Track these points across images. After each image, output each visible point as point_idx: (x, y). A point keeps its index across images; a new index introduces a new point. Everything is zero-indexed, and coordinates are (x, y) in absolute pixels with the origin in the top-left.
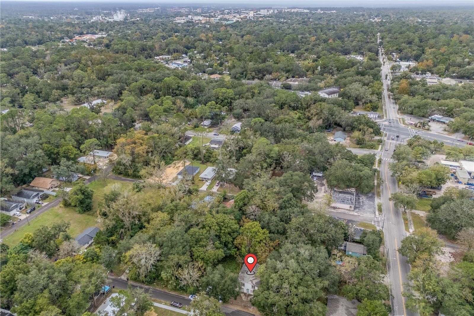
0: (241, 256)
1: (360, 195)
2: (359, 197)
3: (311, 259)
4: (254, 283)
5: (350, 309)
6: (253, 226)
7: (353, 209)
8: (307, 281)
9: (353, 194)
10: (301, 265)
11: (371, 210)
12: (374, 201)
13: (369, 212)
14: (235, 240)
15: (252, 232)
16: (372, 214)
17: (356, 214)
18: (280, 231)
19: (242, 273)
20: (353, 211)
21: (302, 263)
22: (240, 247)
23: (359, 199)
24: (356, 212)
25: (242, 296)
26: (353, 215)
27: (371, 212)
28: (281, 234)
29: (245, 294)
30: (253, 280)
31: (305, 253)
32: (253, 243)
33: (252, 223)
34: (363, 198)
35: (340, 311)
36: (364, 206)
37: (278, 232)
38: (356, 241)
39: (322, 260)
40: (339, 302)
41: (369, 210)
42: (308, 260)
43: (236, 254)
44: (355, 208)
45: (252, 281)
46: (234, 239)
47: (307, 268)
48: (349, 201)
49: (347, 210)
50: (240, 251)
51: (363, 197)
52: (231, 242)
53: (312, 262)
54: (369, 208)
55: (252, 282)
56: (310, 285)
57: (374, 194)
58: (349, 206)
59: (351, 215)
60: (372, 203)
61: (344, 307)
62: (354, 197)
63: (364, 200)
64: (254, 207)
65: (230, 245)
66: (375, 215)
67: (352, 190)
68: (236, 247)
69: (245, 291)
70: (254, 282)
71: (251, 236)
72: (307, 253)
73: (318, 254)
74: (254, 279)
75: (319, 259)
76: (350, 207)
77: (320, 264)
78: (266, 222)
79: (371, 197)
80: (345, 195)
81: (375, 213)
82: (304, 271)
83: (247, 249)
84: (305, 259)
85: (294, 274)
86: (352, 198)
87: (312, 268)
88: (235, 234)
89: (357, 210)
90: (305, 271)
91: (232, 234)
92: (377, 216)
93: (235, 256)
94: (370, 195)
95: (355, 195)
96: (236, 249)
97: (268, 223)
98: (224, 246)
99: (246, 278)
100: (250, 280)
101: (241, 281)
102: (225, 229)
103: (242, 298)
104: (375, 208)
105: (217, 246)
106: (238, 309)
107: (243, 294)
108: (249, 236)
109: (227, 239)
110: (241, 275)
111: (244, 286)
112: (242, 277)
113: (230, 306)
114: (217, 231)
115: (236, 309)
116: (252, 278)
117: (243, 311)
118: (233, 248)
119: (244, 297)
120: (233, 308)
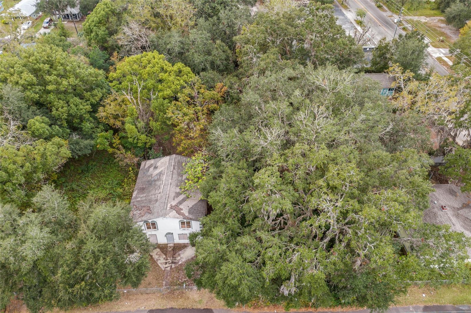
0: (127, 149)
4: (185, 212)
6: (145, 60)
14: (101, 109)
15: (146, 76)
19: (142, 190)
22: (118, 124)
25: (155, 257)
29: (163, 248)
30: (180, 203)
32: (154, 103)
33: (139, 56)
43: (111, 145)
45: (176, 208)
46: (95, 106)
50: (122, 134)
52: (87, 116)
55: (179, 212)
64: (134, 25)
65: (87, 126)
68: (108, 128)
69: (162, 240)
70: (185, 208)
71: (144, 88)
74: (184, 200)
83: (141, 124)
88: (95, 92)
91: (87, 95)
93: (110, 150)
96: (110, 133)
98: (68, 130)
99: (158, 203)
100: (169, 206)
101: (142, 216)
102: (59, 79)
103: (158, 265)
104: (351, 23)
105: (38, 130)
106: (150, 309)
107: (158, 250)
108: (139, 91)
109: (73, 110)
110: (138, 199)
111: (155, 228)
112: (144, 204)
113: (123, 306)
114: (29, 87)
115: (146, 308)
116: (174, 199)
117: (170, 307)
118: (99, 130)
119: (162, 259)
120: (135, 309)
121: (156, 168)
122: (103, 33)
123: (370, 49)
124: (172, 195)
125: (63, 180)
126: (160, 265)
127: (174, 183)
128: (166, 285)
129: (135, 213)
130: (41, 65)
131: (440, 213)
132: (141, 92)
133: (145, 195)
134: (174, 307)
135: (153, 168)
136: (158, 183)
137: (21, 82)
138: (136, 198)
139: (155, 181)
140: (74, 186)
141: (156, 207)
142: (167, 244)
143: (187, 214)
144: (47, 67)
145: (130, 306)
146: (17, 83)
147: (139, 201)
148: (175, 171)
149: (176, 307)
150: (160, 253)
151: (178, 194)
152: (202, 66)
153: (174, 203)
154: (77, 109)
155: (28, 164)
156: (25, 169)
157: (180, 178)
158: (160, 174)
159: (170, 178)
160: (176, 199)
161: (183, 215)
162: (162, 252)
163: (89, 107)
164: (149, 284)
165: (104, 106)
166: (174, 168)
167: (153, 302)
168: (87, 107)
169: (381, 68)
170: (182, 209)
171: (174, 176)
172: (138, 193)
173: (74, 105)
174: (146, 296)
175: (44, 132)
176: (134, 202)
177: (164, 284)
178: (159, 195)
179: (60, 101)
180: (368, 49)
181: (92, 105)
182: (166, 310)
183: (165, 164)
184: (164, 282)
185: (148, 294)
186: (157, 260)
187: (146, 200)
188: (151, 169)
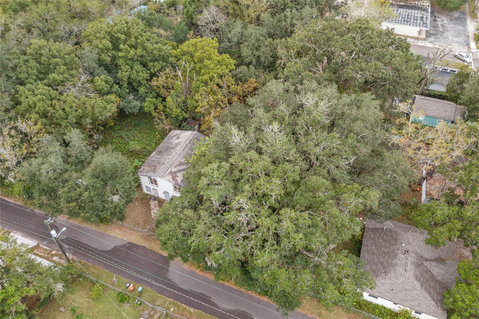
1: (436, 14)
2: (435, 17)
3: (333, 124)
4: (179, 179)
5: (427, 264)
7: (423, 36)
8: (314, 190)
9: (426, 10)
10: (302, 139)
11: (461, 39)
12: (465, 25)
13: (457, 42)
14: (155, 78)
16: (461, 47)
17: (430, 45)
18: (262, 59)
19: (159, 152)
20: (424, 39)
21: (307, 134)
22: (166, 94)
23: (435, 20)
24: (431, 42)
25: (152, 206)
26: (424, 47)
27: (460, 43)
28: (265, 68)
29: (161, 202)
30: (179, 171)
31: (317, 104)
32: (194, 85)
33: (198, 40)
34: (443, 20)
35: (400, 269)
36: (447, 33)
37: (259, 64)
38: (432, 93)
39: (366, 128)
40: (396, 240)
41: (456, 39)
42: (323, 127)
44: (429, 34)
45: (174, 175)
46: (152, 75)
47: (318, 150)
48: (419, 21)
49: (413, 38)
51: (444, 18)
52: (144, 82)
53: (335, 134)
54: (455, 36)
55: (174, 178)
56: (323, 203)
57: (464, 13)
58: (418, 29)
59: (419, 46)
60: (460, 28)
61: (411, 258)
62: (428, 15)
63: (446, 22)
65: (142, 90)
66: (469, 48)
67: (424, 4)
69: (161, 195)
72: (323, 106)
73: (354, 111)
74: (183, 170)
75: (358, 126)
76: (420, 32)
77: (358, 141)
78: (235, 40)
79: (459, 18)
80: (410, 11)
81: (468, 45)
82: (306, 159)
83: (180, 99)
84: (316, 123)
85: (272, 168)
86: (425, 17)
87: (335, 151)
88: (156, 64)
89: (432, 39)
90: (313, 158)
91: (150, 64)
92: (473, 51)
93: (154, 114)
94: (456, 14)
95: (429, 10)
96: (158, 100)
97: (239, 43)
98: (127, 91)
99: (163, 166)
100: (169, 171)
101: (148, 172)
102: (129, 48)
103: (150, 213)
104: (468, 36)
105: (99, 86)
106: (130, 241)
107: (157, 202)
108: (188, 71)
109: (134, 75)
110: (153, 159)
111: (156, 184)
112: (154, 164)
113: (114, 232)
114: (106, 51)
115: (128, 240)
116: (176, 167)
117: (144, 245)
118: (151, 96)
119: (156, 209)
120: (121, 237)
121: (178, 138)
122: (192, 10)
123: (451, 71)
124: (177, 163)
125: (119, 127)
126: (152, 213)
127: (183, 155)
128: (148, 229)
129: (145, 168)
130: (119, 35)
131: (401, 256)
132: (190, 71)
133: (159, 157)
134: (146, 246)
135: (176, 137)
136: (172, 150)
137: (100, 46)
138: (152, 157)
139: (172, 148)
140: (123, 135)
141: (161, 169)
142: (165, 200)
143: (179, 182)
144: (123, 37)
145: (118, 234)
146: (97, 46)
147: (152, 160)
148: (189, 145)
149: (148, 247)
150: (157, 205)
151: (181, 164)
152: (247, 60)
153: (174, 170)
154: (137, 76)
155: (80, 111)
156: (78, 113)
157: (190, 152)
158: (178, 144)
159: (182, 149)
160: (177, 167)
161: (176, 181)
162: (159, 205)
163: (147, 76)
164: (138, 224)
165: (158, 77)
166: (190, 142)
167: (134, 238)
168: (145, 75)
169: (455, 97)
170: (177, 176)
171: (186, 149)
172: (155, 154)
173: (136, 71)
174: (131, 232)
175: (103, 89)
176: (149, 160)
177: (147, 228)
178: (167, 160)
179: (127, 66)
180: (449, 71)
181: (151, 73)
182: (140, 246)
183: (185, 137)
184: (148, 227)
185: (133, 230)
186: (152, 209)
187: (157, 161)
188: (175, 138)
